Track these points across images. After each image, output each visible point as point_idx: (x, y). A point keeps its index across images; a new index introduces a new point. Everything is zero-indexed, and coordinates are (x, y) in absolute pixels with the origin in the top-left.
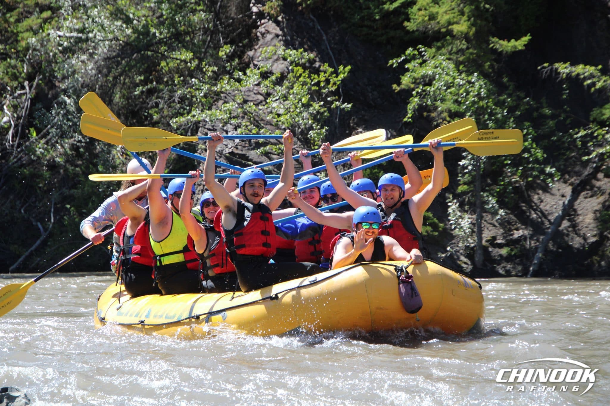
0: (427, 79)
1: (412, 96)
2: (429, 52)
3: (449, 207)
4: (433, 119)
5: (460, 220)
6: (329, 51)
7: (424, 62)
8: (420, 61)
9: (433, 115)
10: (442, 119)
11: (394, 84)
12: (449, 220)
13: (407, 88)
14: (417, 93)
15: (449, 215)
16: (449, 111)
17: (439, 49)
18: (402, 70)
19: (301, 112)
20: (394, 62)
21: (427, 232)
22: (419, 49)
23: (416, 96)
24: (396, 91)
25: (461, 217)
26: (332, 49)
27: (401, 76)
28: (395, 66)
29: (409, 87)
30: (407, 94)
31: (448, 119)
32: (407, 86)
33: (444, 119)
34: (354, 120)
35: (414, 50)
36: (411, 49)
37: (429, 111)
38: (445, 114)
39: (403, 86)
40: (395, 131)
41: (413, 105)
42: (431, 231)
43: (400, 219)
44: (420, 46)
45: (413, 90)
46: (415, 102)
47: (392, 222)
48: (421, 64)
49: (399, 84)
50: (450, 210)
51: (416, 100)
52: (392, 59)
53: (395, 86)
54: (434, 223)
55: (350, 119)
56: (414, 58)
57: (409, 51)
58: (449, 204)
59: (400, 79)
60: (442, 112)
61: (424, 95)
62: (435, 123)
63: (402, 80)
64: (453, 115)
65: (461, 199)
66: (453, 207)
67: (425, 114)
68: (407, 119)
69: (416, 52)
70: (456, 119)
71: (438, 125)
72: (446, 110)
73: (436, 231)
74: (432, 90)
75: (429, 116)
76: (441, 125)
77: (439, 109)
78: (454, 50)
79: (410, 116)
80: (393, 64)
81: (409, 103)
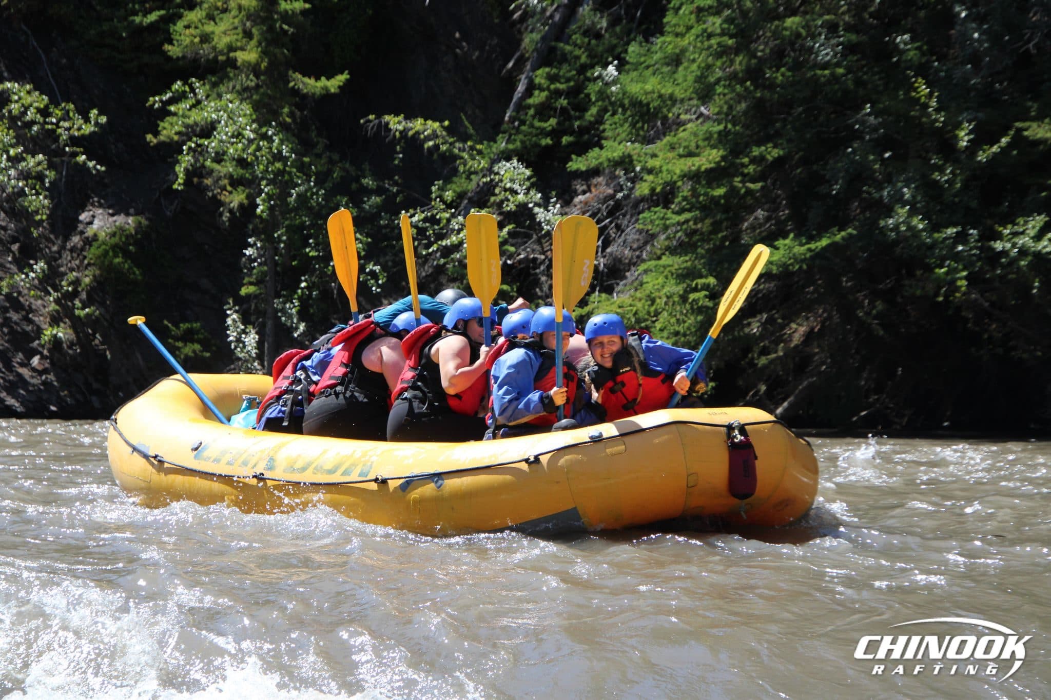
1: (181, 152)
2: (203, 90)
3: (228, 316)
4: (207, 188)
5: (243, 336)
6: (51, 78)
7: (199, 103)
8: (194, 101)
9: (208, 181)
10: (220, 187)
11: (148, 133)
12: (228, 336)
13: (169, 141)
14: (190, 148)
15: (227, 328)
16: (230, 177)
17: (214, 85)
18: (164, 113)
20: (155, 101)
21: (194, 351)
22: (191, 83)
23: (188, 154)
24: (152, 144)
25: (244, 332)
26: (54, 76)
27: (159, 122)
28: (156, 106)
29: (172, 139)
30: (172, 149)
31: (229, 188)
32: (169, 137)
33: (224, 188)
35: (184, 84)
36: (179, 83)
37: (201, 176)
38: (225, 182)
39: (162, 138)
41: (183, 165)
42: (201, 351)
44: (192, 80)
45: (182, 143)
46: (186, 161)
48: (191, 107)
49: (156, 133)
50: (229, 321)
51: (189, 158)
52: (154, 96)
53: (149, 137)
56: (183, 96)
57: (177, 85)
58: (228, 312)
59: (158, 126)
60: (220, 178)
61: (199, 151)
62: (210, 194)
63: (160, 129)
64: (235, 183)
65: (245, 306)
66: (233, 317)
67: (195, 180)
68: (178, 185)
69: (187, 89)
70: (240, 188)
71: (214, 196)
72: (225, 176)
73: (207, 351)
74: (212, 145)
75: (200, 183)
76: (219, 197)
77: (214, 174)
78: (238, 87)
79: (180, 181)
80: (155, 102)
81: (178, 162)
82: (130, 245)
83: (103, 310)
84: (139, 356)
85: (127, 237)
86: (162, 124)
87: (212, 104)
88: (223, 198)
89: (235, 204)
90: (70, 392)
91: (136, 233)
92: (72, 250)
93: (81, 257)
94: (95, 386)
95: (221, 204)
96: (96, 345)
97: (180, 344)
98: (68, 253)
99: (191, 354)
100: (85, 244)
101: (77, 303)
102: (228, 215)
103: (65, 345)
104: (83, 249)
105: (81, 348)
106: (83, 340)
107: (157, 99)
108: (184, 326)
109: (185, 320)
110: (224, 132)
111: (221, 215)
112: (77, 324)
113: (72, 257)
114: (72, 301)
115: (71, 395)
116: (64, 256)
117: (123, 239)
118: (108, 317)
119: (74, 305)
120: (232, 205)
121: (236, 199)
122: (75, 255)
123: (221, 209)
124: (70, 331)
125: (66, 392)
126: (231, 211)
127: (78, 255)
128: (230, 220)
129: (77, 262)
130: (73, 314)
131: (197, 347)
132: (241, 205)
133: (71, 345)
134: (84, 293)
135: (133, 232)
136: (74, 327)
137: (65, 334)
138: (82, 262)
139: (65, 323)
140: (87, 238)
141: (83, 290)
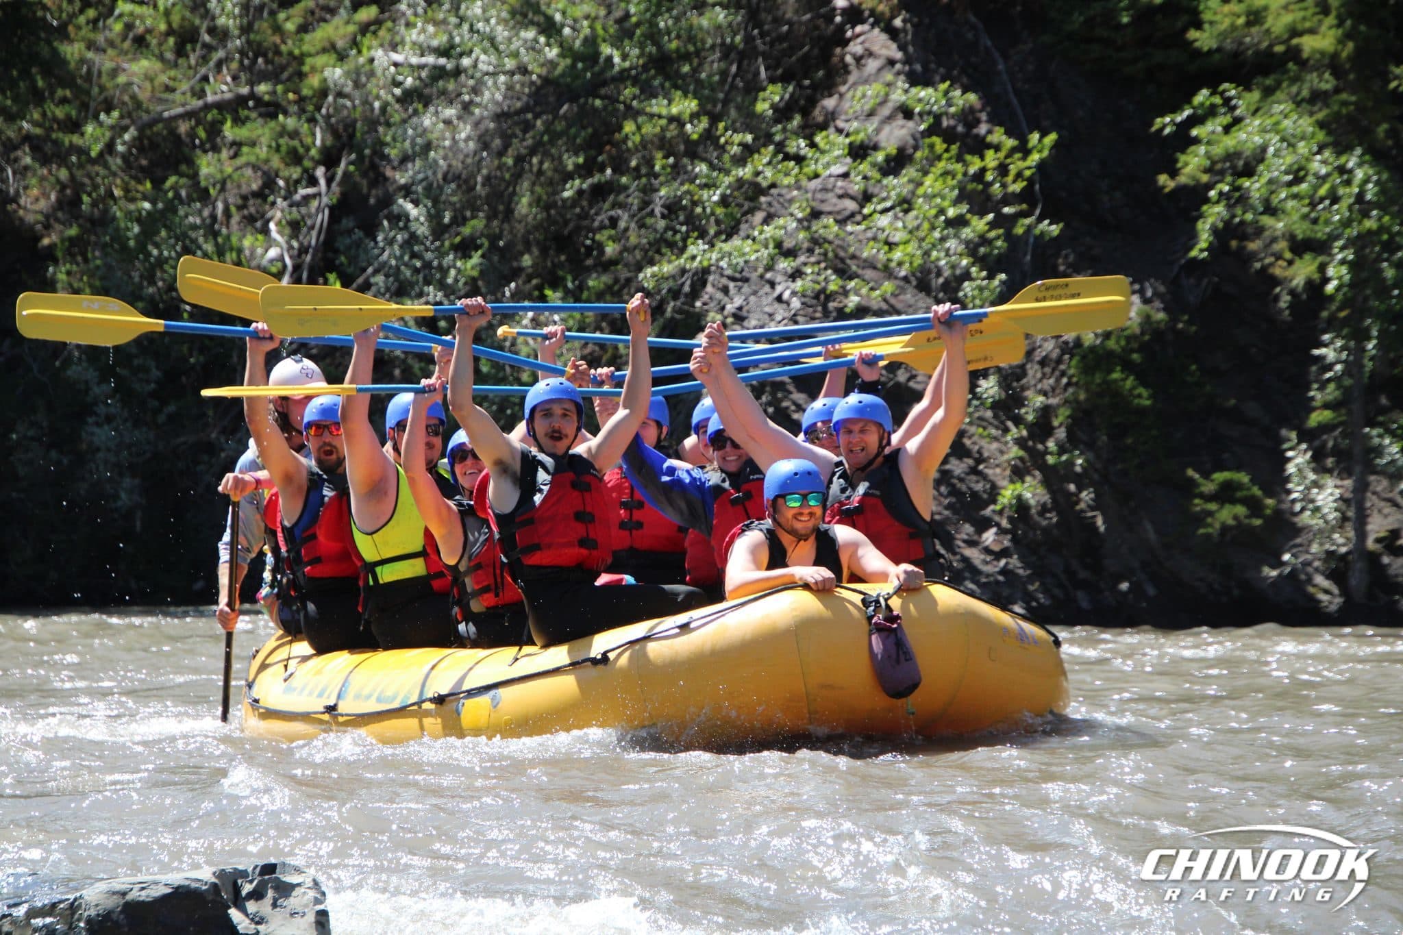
0: (1241, 163)
1: (1207, 200)
2: (1245, 102)
3: (1289, 459)
4: (1253, 256)
5: (1315, 491)
6: (1012, 96)
7: (1237, 121)
8: (1227, 119)
9: (1253, 246)
10: (1273, 254)
11: (1161, 173)
12: (1289, 492)
13: (1192, 183)
14: (1221, 194)
15: (1287, 479)
16: (1291, 238)
17: (1268, 92)
18: (1183, 139)
19: (943, 239)
20: (1166, 123)
21: (1236, 518)
22: (1224, 91)
23: (1218, 202)
24: (1167, 190)
25: (1315, 484)
26: (1017, 93)
27: (1178, 155)
28: (1167, 131)
29: (1198, 181)
30: (1195, 196)
31: (1288, 255)
32: (1193, 178)
33: (1279, 257)
34: (1066, 257)
35: (1212, 94)
36: (1205, 92)
37: (1244, 237)
38: (1282, 245)
39: (1182, 179)
40: (1163, 283)
41: (1210, 220)
42: (1247, 517)
43: (878, 493)
44: (1226, 85)
45: (1210, 186)
46: (1214, 214)
47: (861, 502)
48: (1227, 129)
49: (1174, 173)
50: (1291, 469)
51: (1220, 209)
52: (1162, 115)
53: (1163, 179)
54: (1253, 497)
55: (1057, 255)
56: (1212, 112)
57: (1202, 96)
58: (1290, 454)
59: (1176, 161)
60: (1274, 240)
61: (1237, 199)
62: (1258, 265)
63: (1179, 165)
64: (1300, 247)
65: (1317, 443)
66: (1298, 460)
67: (1234, 244)
68: (1199, 251)
69: (1217, 100)
70: (1307, 257)
71: (1264, 269)
72: (1284, 235)
73: (1258, 517)
74: (1255, 187)
75: (1242, 249)
76: (1271, 270)
77: (1267, 233)
78: (1305, 93)
79: (1203, 245)
80: (1164, 126)
81: (1201, 216)
82: (1133, 351)
83: (1091, 455)
84: (1149, 527)
85: (1129, 339)
86: (1182, 158)
87: (1257, 122)
88: (1277, 271)
89: (1299, 281)
90: (1042, 584)
91: (1143, 333)
92: (1043, 363)
93: (1057, 373)
94: (1083, 574)
95: (1275, 281)
96: (1082, 511)
97: (1212, 506)
98: (1037, 367)
99: (1231, 522)
100: (1063, 352)
101: (1051, 444)
102: (1288, 298)
103: (1033, 511)
104: (1059, 361)
105: (1059, 514)
106: (1061, 502)
107: (1168, 119)
108: (1220, 476)
109: (1222, 469)
110: (1277, 166)
111: (1277, 298)
112: (1053, 478)
113: (1044, 375)
114: (1043, 443)
115: (1045, 590)
116: (1030, 373)
117: (1123, 343)
118: (1099, 466)
119: (1047, 448)
120: (1295, 283)
121: (1301, 272)
122: (1048, 370)
123: (1278, 290)
124: (1040, 490)
125: (1037, 584)
126: (1292, 292)
127: (1054, 370)
128: (1291, 306)
129: (1052, 381)
130: (1045, 461)
131: (1240, 510)
132: (1309, 283)
133: (1044, 509)
134: (1063, 429)
135: (1138, 331)
136: (1047, 483)
137: (1034, 495)
138: (1058, 380)
139: (1034, 476)
140: (1066, 343)
141: (1061, 425)
